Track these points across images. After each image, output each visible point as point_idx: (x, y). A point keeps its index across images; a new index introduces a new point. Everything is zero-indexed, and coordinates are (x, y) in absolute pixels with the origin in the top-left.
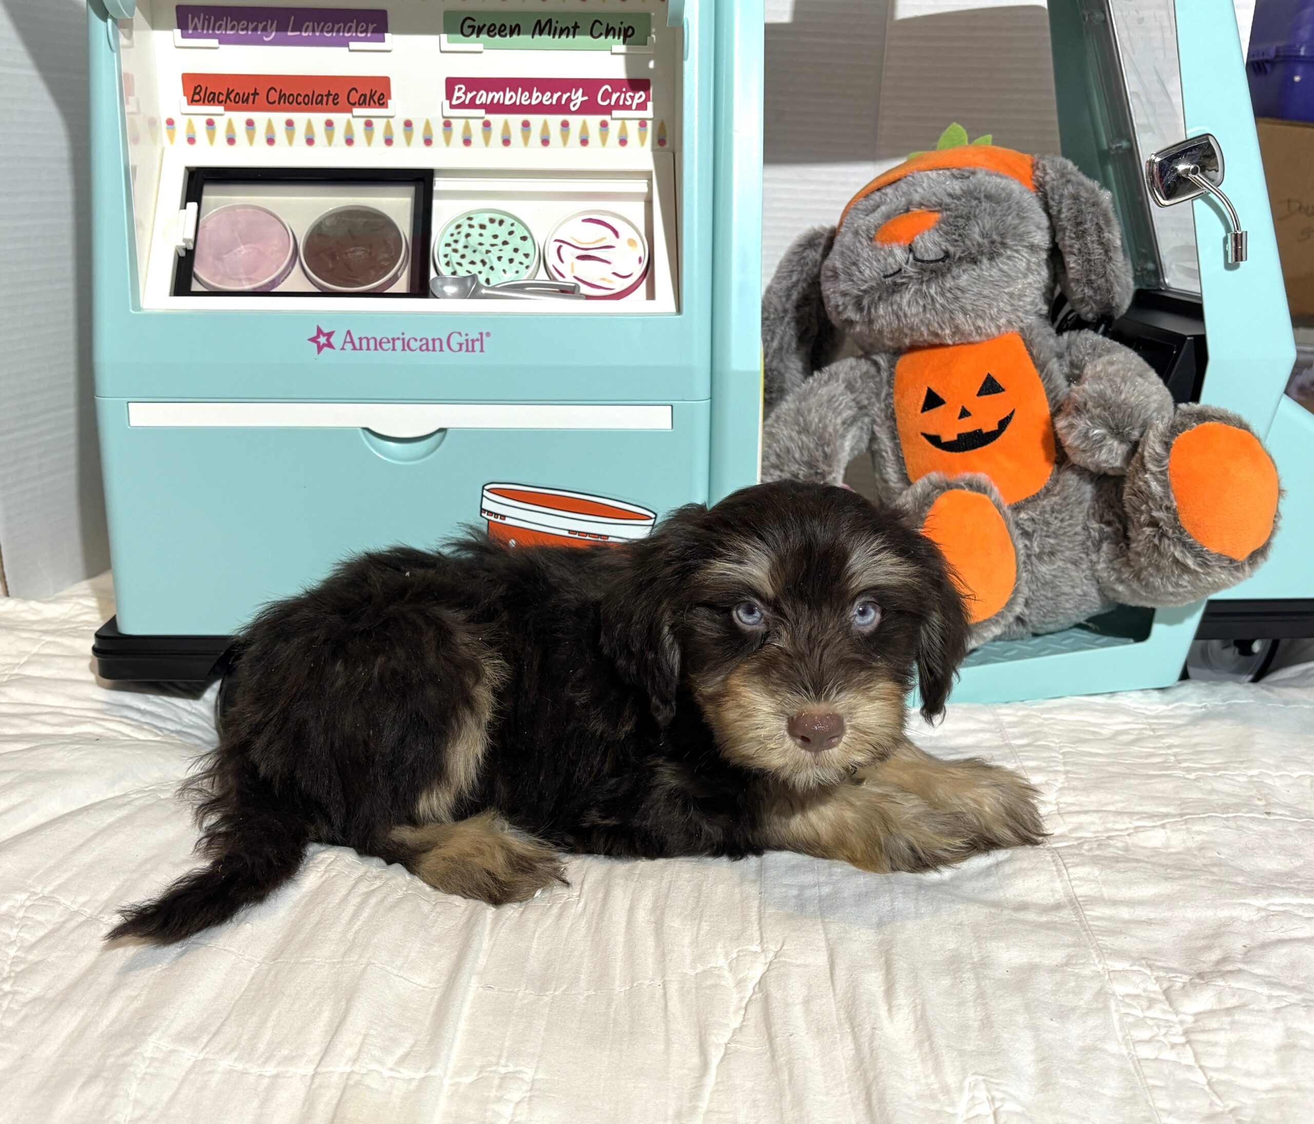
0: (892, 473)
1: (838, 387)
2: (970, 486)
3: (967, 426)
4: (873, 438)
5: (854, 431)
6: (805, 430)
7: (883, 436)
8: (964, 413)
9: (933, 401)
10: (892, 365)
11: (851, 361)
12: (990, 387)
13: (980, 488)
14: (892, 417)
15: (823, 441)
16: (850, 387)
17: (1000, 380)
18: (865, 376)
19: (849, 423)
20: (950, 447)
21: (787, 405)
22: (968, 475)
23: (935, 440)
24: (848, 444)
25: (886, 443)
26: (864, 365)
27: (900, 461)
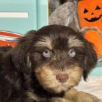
0: (78, 27)
1: (66, 8)
2: (93, 29)
3: (93, 16)
4: (74, 19)
5: (70, 18)
6: (59, 17)
7: (76, 18)
8: (92, 14)
9: (86, 11)
10: (77, 3)
11: (69, 2)
12: (98, 8)
13: (96, 30)
14: (77, 15)
15: (63, 20)
16: (69, 8)
17: (100, 7)
18: (72, 6)
19: (68, 16)
20: (89, 21)
21: (55, 12)
22: (93, 27)
23: (86, 19)
24: (68, 20)
25: (76, 20)
26: (72, 3)
27: (79, 24)
